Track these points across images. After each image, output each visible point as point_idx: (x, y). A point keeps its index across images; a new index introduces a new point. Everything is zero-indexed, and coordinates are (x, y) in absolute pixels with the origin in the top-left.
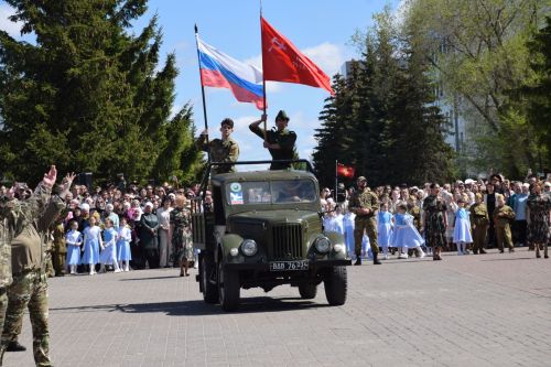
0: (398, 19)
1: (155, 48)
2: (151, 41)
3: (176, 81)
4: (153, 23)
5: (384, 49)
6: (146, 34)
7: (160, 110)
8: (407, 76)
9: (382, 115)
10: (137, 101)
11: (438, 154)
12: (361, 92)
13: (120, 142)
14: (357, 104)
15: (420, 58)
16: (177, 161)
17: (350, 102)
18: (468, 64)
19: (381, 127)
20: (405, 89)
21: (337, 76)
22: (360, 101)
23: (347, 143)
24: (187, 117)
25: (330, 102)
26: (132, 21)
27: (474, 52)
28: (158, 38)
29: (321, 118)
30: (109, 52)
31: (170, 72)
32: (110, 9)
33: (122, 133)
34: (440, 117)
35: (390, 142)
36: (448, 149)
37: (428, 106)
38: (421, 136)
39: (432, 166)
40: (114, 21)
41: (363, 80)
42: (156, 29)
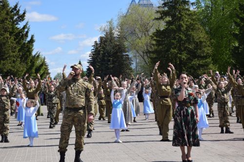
0: (115, 24)
1: (27, 32)
2: (26, 30)
3: (34, 44)
4: (27, 24)
5: (111, 33)
6: (24, 28)
7: (28, 53)
8: (118, 43)
9: (110, 56)
10: (19, 51)
11: (127, 71)
12: (103, 48)
13: (13, 64)
14: (102, 52)
15: (122, 37)
16: (34, 71)
17: (99, 51)
18: (138, 40)
19: (109, 61)
20: (117, 48)
21: (96, 42)
22: (103, 51)
23: (98, 65)
24: (38, 56)
25: (93, 51)
26: (19, 23)
27: (140, 36)
28: (28, 29)
29: (90, 56)
30: (11, 33)
31: (32, 41)
32: (12, 18)
33: (14, 62)
34: (128, 58)
35: (112, 66)
36: (131, 69)
37: (124, 54)
38: (122, 64)
39: (126, 75)
40: (13, 22)
41: (104, 44)
42: (28, 26)
